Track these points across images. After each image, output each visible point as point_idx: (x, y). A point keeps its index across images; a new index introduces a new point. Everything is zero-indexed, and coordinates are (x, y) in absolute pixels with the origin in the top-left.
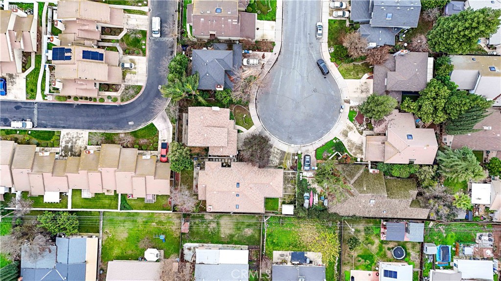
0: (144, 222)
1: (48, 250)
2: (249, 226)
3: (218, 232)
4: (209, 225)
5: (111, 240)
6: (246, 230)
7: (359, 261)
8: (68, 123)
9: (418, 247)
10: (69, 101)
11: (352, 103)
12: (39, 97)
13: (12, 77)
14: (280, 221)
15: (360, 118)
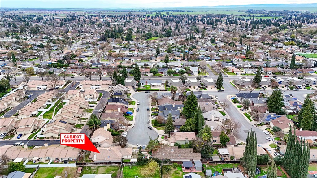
2: (113, 170)
3: (97, 173)
4: (92, 171)
6: (112, 172)
8: (40, 144)
9: (203, 174)
10: (44, 139)
11: (162, 135)
12: (32, 139)
13: (25, 134)
14: (130, 168)
15: (166, 137)
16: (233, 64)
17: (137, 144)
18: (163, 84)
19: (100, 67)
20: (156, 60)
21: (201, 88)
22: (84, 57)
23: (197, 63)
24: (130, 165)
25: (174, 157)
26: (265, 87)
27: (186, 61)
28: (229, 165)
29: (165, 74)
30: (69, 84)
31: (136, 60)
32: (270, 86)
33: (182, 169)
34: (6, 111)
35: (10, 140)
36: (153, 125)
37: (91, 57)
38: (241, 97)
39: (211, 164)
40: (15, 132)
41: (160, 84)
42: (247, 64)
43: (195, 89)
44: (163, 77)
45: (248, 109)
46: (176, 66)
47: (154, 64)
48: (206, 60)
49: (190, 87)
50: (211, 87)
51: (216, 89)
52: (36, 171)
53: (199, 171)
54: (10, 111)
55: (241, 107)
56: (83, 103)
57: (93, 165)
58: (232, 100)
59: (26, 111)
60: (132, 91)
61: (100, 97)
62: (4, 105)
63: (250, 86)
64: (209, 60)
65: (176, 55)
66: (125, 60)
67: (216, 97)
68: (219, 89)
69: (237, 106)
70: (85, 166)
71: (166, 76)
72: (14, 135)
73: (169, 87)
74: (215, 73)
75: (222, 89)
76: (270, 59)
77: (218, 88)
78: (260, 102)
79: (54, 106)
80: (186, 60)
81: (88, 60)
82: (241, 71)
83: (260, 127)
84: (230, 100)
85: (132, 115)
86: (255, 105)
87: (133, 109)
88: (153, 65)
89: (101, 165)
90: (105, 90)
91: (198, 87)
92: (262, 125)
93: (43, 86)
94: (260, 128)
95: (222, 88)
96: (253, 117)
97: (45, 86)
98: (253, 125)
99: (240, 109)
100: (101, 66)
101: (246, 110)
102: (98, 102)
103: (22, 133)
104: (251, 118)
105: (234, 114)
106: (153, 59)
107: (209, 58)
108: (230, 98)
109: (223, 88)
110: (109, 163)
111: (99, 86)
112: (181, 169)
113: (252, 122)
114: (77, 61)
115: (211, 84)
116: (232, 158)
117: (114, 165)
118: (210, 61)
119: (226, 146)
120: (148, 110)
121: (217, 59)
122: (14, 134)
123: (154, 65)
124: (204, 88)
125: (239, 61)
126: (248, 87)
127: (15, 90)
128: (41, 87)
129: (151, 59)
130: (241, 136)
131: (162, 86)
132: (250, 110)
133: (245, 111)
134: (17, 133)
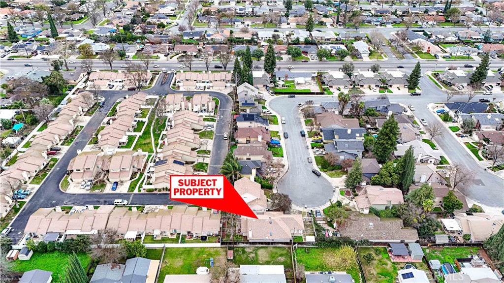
0: (197, 255)
1: (118, 267)
2: (281, 255)
3: (257, 260)
4: (249, 255)
5: (169, 267)
6: (280, 258)
7: (380, 277)
8: (151, 202)
9: (425, 266)
10: (155, 192)
11: (340, 188)
12: (136, 191)
13: (122, 182)
14: (306, 251)
15: (348, 193)
16: (425, 34)
17: (306, 206)
18: (313, 78)
19: (197, 40)
20: (288, 24)
21: (381, 87)
22: (164, 18)
23: (363, 31)
24: (305, 246)
25: (375, 236)
26: (490, 88)
27: (340, 25)
28: (464, 249)
29: (312, 57)
30: (157, 78)
31: (254, 24)
32: (499, 84)
33: (389, 256)
34: (75, 134)
35: (101, 193)
36: (320, 167)
37: (175, 16)
38: (455, 110)
39: (434, 247)
40: (104, 177)
41: (309, 79)
42: (449, 33)
43: (371, 90)
44: (309, 62)
45: (471, 136)
46: (327, 38)
47: (287, 34)
48: (375, 23)
49: (362, 86)
50: (398, 86)
51: (407, 89)
52: (163, 254)
53: (417, 259)
54: (80, 132)
55: (458, 131)
56: (197, 122)
57: (247, 245)
58: (439, 114)
59: (109, 138)
60: (266, 95)
61: (216, 107)
62: (69, 122)
63: (465, 84)
64: (381, 25)
65: (321, 13)
66: (234, 23)
67: (412, 109)
68: (412, 91)
69: (450, 128)
70: (235, 247)
71: (315, 61)
72: (105, 183)
73: (326, 87)
74: (397, 55)
75: (418, 91)
76: (487, 23)
77: (410, 88)
78: (490, 122)
79: (149, 126)
80: (341, 23)
81: (173, 24)
82: (442, 50)
83: (497, 172)
84: (436, 115)
85: (279, 146)
86: (484, 128)
87: (278, 132)
88: (285, 36)
89: (260, 245)
90: (219, 91)
91: (376, 86)
92: (500, 170)
93: (116, 82)
94: (498, 175)
95: (416, 89)
96: (483, 152)
97: (120, 82)
98: (485, 169)
99: (457, 134)
100: (198, 38)
101: (467, 137)
102: (217, 118)
103: (118, 180)
104: (480, 153)
105: (447, 144)
106: (284, 22)
107: (380, 19)
108: (435, 110)
109: (418, 88)
110: (272, 243)
111: (208, 83)
112: (386, 256)
113: (482, 161)
114: (156, 26)
115: (398, 81)
116: (467, 237)
117: (281, 245)
118: (382, 27)
119: (453, 215)
120: (303, 135)
121: (395, 22)
122: (104, 181)
123: (287, 36)
124: (386, 88)
125: (433, 26)
126: (462, 86)
127: (73, 90)
128: (114, 84)
129: (280, 23)
130: (470, 191)
131: (313, 82)
132: (476, 138)
133: (466, 140)
134: (108, 180)
